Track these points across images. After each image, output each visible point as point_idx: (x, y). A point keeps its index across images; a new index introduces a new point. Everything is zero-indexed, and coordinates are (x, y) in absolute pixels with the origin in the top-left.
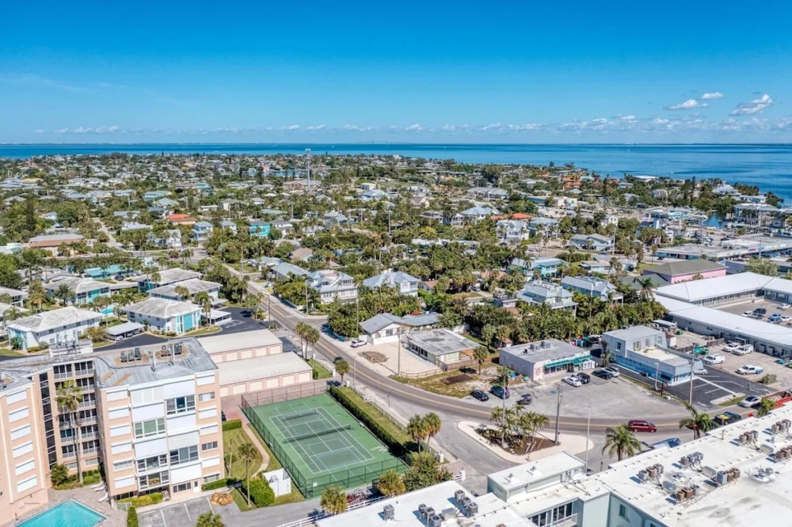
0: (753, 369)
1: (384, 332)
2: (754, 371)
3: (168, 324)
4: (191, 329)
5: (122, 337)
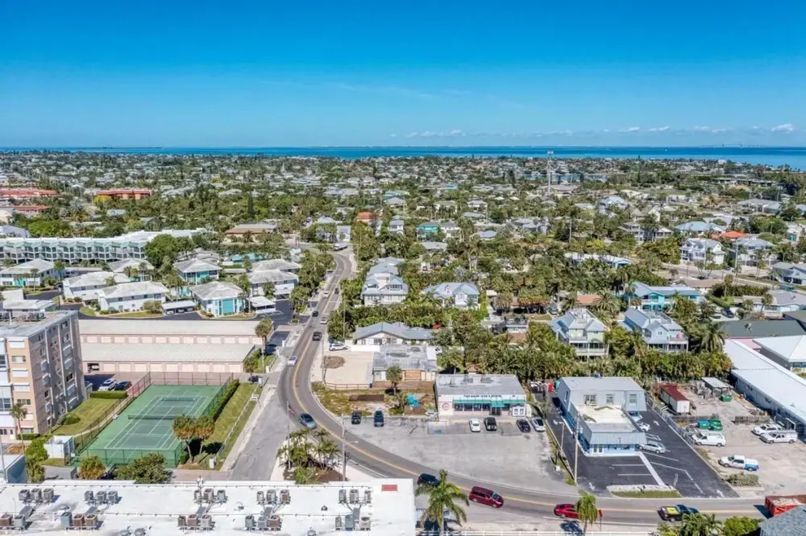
0: (742, 462)
1: (372, 340)
2: (743, 465)
3: (209, 306)
4: (230, 314)
5: (172, 312)
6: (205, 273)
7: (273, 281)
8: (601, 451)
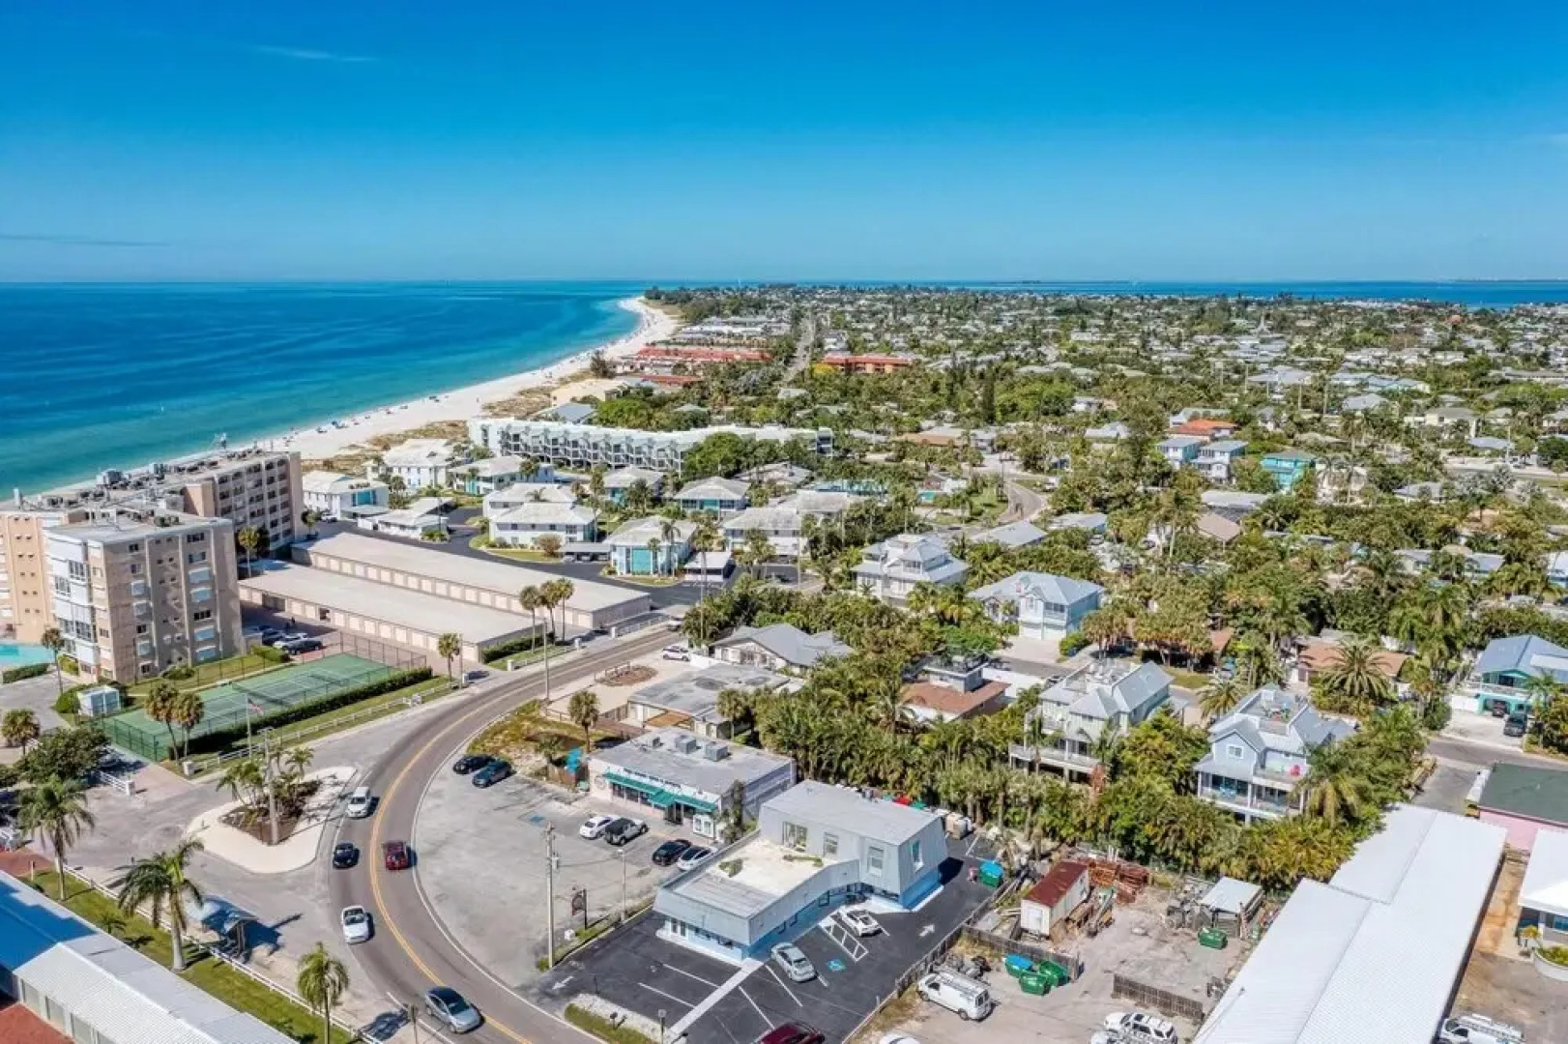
5: (571, 558)
6: (714, 503)
7: (770, 527)
8: (683, 933)
